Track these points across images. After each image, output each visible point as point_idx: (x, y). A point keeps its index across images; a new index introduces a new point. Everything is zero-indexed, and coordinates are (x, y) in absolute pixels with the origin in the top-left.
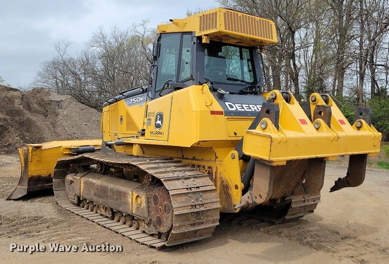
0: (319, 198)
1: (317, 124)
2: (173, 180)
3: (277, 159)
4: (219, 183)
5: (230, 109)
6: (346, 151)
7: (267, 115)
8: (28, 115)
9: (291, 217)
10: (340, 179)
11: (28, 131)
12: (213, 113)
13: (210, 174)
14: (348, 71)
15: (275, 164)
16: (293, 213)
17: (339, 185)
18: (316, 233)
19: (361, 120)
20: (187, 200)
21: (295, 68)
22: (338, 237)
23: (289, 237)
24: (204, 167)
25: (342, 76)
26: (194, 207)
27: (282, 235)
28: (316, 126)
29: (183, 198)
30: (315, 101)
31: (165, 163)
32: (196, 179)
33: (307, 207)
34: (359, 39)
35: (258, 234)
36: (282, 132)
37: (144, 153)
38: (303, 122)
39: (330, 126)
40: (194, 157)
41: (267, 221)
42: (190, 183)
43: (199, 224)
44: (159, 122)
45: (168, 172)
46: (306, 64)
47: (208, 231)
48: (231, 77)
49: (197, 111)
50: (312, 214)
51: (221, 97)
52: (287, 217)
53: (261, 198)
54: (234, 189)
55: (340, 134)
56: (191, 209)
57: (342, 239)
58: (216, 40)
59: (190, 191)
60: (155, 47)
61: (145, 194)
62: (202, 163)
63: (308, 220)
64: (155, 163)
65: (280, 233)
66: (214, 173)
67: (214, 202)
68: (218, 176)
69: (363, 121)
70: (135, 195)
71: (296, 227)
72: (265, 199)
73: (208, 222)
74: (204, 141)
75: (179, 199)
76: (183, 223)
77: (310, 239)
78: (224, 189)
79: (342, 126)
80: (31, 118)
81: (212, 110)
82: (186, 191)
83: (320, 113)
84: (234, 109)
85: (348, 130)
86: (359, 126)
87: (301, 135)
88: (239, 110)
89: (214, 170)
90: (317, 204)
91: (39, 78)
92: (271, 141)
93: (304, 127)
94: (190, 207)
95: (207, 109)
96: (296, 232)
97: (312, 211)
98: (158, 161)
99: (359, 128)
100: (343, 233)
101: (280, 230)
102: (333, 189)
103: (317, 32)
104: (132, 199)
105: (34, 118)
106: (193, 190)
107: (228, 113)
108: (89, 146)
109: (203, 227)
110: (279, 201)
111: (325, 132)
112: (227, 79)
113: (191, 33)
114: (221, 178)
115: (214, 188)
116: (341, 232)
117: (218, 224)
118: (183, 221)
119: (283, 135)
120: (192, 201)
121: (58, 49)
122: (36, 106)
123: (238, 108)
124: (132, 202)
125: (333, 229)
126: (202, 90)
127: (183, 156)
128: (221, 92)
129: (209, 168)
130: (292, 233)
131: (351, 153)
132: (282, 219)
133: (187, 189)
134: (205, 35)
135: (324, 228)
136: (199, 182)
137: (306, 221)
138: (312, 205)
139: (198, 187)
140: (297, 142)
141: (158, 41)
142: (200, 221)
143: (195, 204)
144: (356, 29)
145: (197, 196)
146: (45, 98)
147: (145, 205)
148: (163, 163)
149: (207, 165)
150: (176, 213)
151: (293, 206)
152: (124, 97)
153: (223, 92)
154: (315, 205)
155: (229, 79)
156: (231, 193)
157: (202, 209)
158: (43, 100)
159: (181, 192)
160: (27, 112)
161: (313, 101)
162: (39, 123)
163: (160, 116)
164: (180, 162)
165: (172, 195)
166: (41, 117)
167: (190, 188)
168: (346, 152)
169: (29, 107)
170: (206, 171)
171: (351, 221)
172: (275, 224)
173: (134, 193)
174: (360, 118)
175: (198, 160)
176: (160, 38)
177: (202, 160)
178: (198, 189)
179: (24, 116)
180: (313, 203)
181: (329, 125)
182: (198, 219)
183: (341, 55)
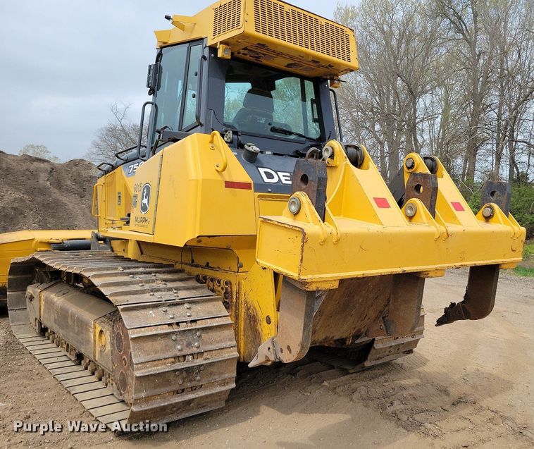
0: (421, 332)
1: (411, 208)
2: (144, 308)
3: (317, 276)
4: (242, 311)
5: (266, 180)
6: (463, 259)
7: (304, 187)
8: (56, 194)
9: (374, 363)
10: (453, 305)
11: (53, 217)
12: (229, 185)
13: (228, 294)
14: (481, 151)
15: (313, 288)
16: (378, 356)
17: (451, 314)
18: (411, 391)
19: (492, 204)
20: (166, 346)
21: (416, 144)
22: (447, 399)
23: (367, 399)
24: (219, 282)
25: (475, 156)
26: (181, 359)
27: (356, 395)
28: (409, 212)
29: (159, 344)
30: (412, 167)
31: (150, 273)
32: (193, 306)
33: (401, 346)
34: (497, 111)
35: (317, 394)
36: (332, 222)
37: (142, 253)
38: (382, 203)
39: (434, 214)
40: (208, 263)
41: (338, 368)
42: (181, 313)
43: (193, 389)
44: (145, 201)
45: (143, 292)
46: (431, 140)
47: (215, 398)
48: (277, 127)
49: (197, 180)
50: (410, 355)
51: (252, 159)
52: (367, 364)
53: (290, 352)
54: (265, 323)
55: (452, 228)
56: (173, 363)
57: (453, 404)
58: (248, 57)
59: (176, 329)
60: (152, 72)
61: (111, 329)
62: (217, 275)
63: (404, 364)
64: (128, 274)
65: (354, 391)
66: (234, 294)
67: (224, 348)
68: (242, 298)
69: (495, 206)
70: (98, 328)
71: (382, 378)
72: (296, 356)
73: (211, 384)
74: (209, 237)
75: (148, 345)
76: (157, 391)
77: (399, 407)
78: (250, 322)
79: (458, 214)
80: (61, 199)
81: (228, 180)
82: (168, 330)
83: (418, 188)
84: (275, 180)
85: (468, 221)
86: (487, 214)
87: (373, 228)
88: (284, 182)
89: (235, 289)
90: (419, 340)
91: (95, 150)
92: (304, 240)
93: (381, 212)
94: (173, 360)
95: (217, 177)
96: (380, 390)
97: (411, 351)
98: (140, 270)
99: (487, 219)
100: (455, 392)
101: (354, 385)
102: (440, 322)
103: (447, 101)
104: (94, 335)
105: (65, 200)
106: (183, 327)
107: (260, 187)
108: (85, 239)
109: (201, 393)
110: (349, 342)
111: (424, 225)
112: (271, 130)
113: (200, 40)
114: (246, 302)
115: (229, 321)
116: (452, 390)
117: (233, 385)
118: (155, 388)
119: (332, 227)
120: (178, 349)
121: (115, 111)
122: (69, 183)
123: (283, 179)
124: (95, 341)
125: (441, 384)
126: (212, 142)
127: (193, 261)
128: (250, 149)
129: (226, 283)
130: (373, 393)
131: (472, 263)
132: (360, 365)
133: (169, 325)
134: (221, 43)
135: (427, 381)
136: (199, 311)
137: (401, 366)
138: (409, 343)
139: (195, 321)
140: (363, 243)
141: (157, 61)
142: (194, 384)
143: (184, 353)
144: (493, 98)
145: (189, 337)
146: (84, 173)
147: (110, 348)
148: (145, 273)
149: (224, 277)
150: (138, 374)
151: (377, 346)
152: (123, 162)
153: (254, 148)
154: (416, 343)
155: (274, 130)
156: (260, 330)
157: (199, 361)
158: (80, 175)
159: (154, 333)
160: (56, 191)
161: (409, 168)
162: (70, 206)
163: (147, 191)
164: (181, 271)
165: (132, 339)
166: (75, 198)
167: (178, 324)
168: (462, 261)
169: (59, 185)
170: (222, 289)
171: (471, 368)
172: (348, 374)
173: (97, 325)
174: (490, 202)
175: (212, 268)
176: (160, 56)
177: (218, 269)
178: (193, 324)
179: (50, 196)
180: (411, 339)
181: (432, 209)
182: (191, 381)
183: (473, 127)
